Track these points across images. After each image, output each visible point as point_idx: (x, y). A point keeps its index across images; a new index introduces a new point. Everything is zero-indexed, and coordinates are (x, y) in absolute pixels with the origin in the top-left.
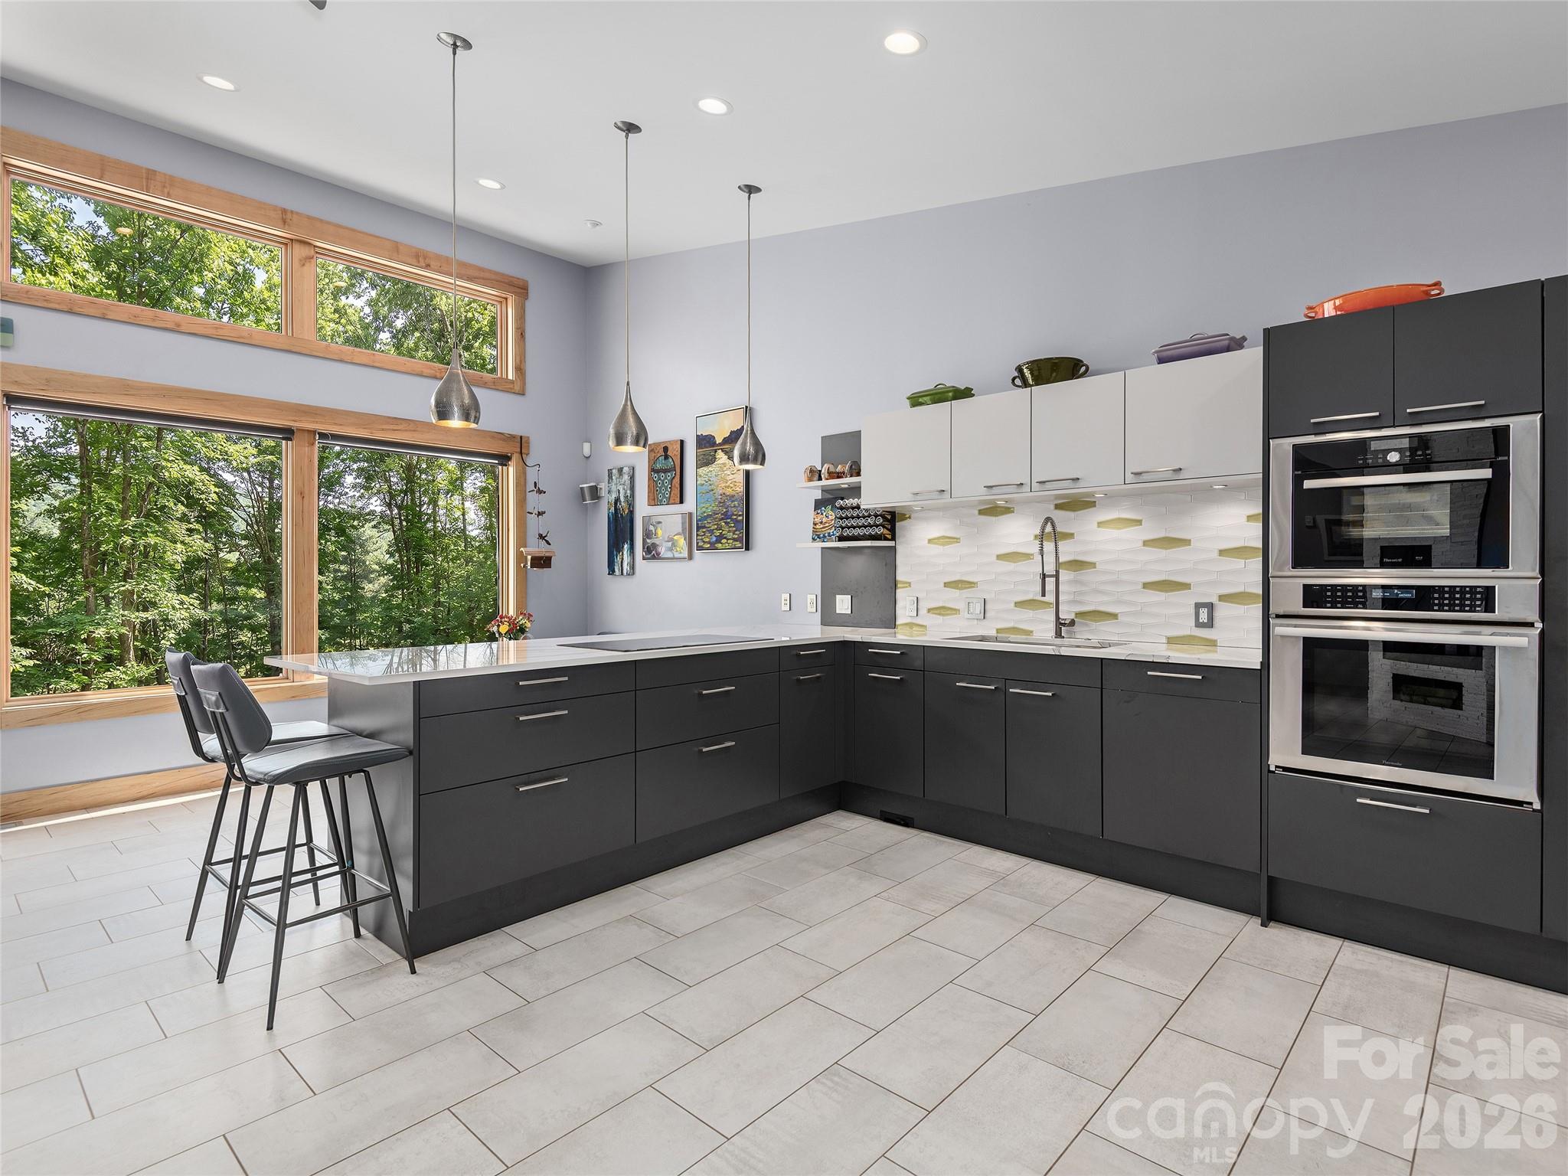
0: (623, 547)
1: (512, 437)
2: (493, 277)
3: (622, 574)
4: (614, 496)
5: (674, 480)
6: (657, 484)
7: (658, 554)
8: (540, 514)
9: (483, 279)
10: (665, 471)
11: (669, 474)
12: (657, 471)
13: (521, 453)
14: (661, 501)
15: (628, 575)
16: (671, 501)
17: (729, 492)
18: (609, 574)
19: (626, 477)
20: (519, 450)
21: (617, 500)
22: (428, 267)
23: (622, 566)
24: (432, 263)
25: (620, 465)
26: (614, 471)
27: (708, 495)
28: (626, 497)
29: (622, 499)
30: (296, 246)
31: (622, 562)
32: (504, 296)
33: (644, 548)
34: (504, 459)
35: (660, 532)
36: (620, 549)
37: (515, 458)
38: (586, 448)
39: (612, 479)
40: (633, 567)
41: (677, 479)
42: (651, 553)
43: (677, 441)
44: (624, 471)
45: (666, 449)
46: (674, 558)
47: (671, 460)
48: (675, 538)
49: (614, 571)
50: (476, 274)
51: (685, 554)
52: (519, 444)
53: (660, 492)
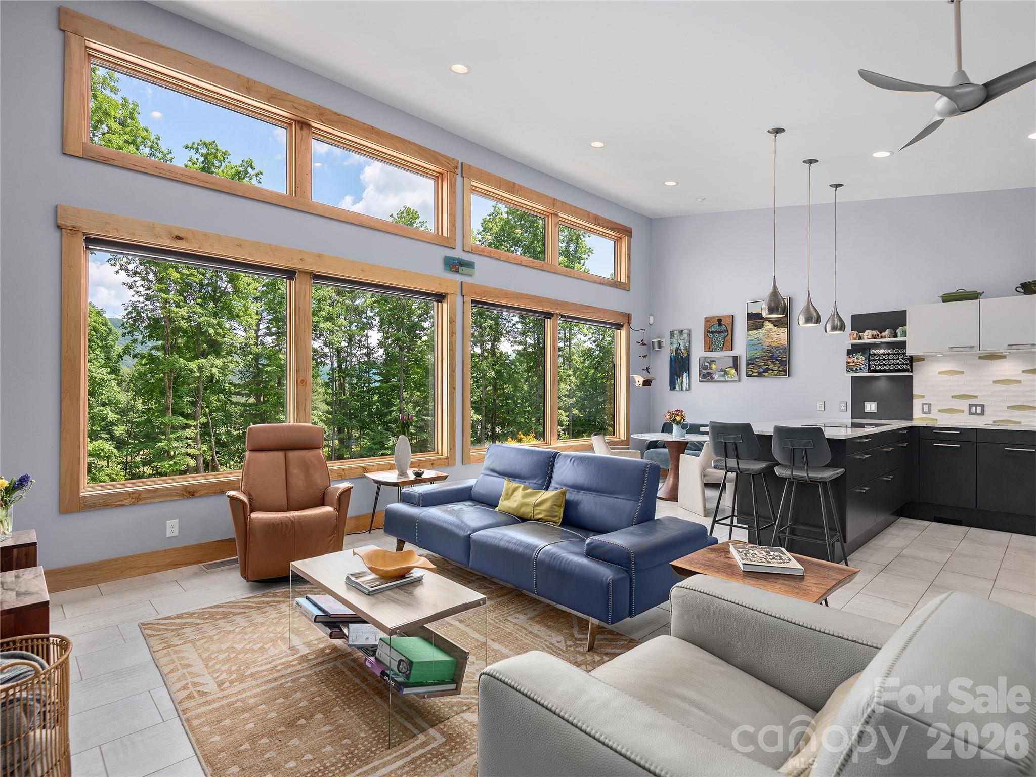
1: (626, 314)
2: (621, 227)
3: (682, 389)
4: (675, 346)
5: (726, 338)
6: (712, 340)
7: (713, 379)
8: (643, 356)
10: (719, 333)
12: (713, 333)
13: (628, 322)
14: (716, 349)
15: (687, 390)
16: (724, 349)
17: (774, 344)
18: (671, 390)
19: (685, 336)
21: (678, 349)
22: (602, 226)
23: (682, 385)
24: (600, 222)
25: (681, 328)
26: (675, 332)
27: (756, 347)
28: (685, 347)
29: (682, 347)
31: (682, 383)
32: (619, 236)
33: (700, 375)
34: (619, 326)
35: (714, 366)
37: (626, 326)
38: (651, 318)
39: (674, 336)
40: (689, 385)
41: (730, 336)
42: (707, 376)
43: (729, 316)
44: (684, 332)
45: (720, 320)
46: (726, 381)
47: (724, 326)
48: (727, 370)
49: (674, 388)
51: (737, 379)
52: (627, 317)
53: (715, 344)
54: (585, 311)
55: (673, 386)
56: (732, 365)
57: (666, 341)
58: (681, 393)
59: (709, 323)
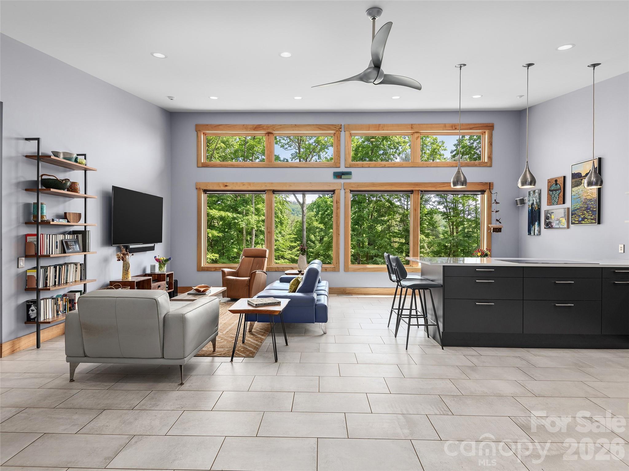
0: (535, 223)
1: (486, 183)
2: (480, 125)
3: (534, 235)
4: (531, 202)
5: (560, 195)
6: (551, 196)
7: (552, 226)
8: (497, 212)
9: (476, 127)
10: (556, 190)
11: (558, 192)
12: (552, 191)
13: (490, 189)
14: (554, 203)
15: (537, 235)
16: (559, 203)
17: (589, 197)
18: (528, 235)
19: (537, 194)
20: (489, 188)
21: (533, 204)
22: (456, 129)
23: (534, 231)
24: (457, 127)
25: (534, 189)
26: (531, 192)
27: (577, 200)
28: (537, 202)
29: (535, 203)
30: (415, 134)
31: (534, 230)
32: (484, 131)
33: (545, 224)
34: (483, 192)
35: (553, 217)
36: (533, 224)
37: (487, 191)
39: (530, 195)
40: (540, 232)
41: (562, 193)
42: (549, 225)
43: (562, 177)
44: (536, 192)
45: (556, 181)
46: (559, 228)
47: (558, 185)
48: (560, 219)
49: (531, 233)
50: (473, 126)
51: (566, 226)
52: (489, 186)
53: (553, 199)
55: (530, 233)
56: (563, 216)
57: (526, 199)
58: (534, 237)
59: (550, 184)
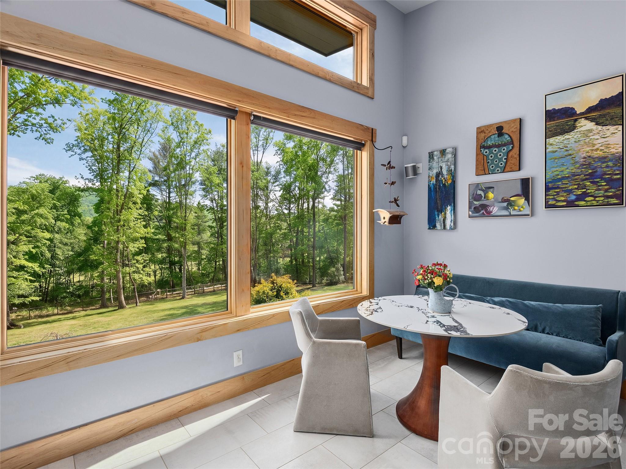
0: (446, 208)
1: (368, 128)
2: (358, 9)
3: (444, 229)
4: (435, 171)
5: (511, 153)
6: (487, 158)
7: (489, 213)
9: (353, 9)
10: (499, 146)
11: (505, 148)
12: (489, 147)
13: (372, 140)
14: (494, 170)
15: (451, 229)
16: (508, 168)
18: (429, 229)
19: (449, 156)
20: (371, 138)
21: (438, 175)
23: (444, 222)
25: (442, 147)
26: (435, 153)
28: (449, 171)
29: (445, 172)
31: (444, 220)
32: (362, 26)
33: (470, 208)
34: (359, 146)
35: (491, 195)
36: (441, 210)
37: (368, 144)
38: (405, 139)
39: (433, 159)
40: (455, 222)
41: (516, 150)
42: (480, 211)
43: (514, 121)
44: (447, 151)
45: (500, 129)
46: (510, 215)
47: (506, 136)
48: (512, 199)
49: (435, 227)
51: (528, 212)
52: (371, 134)
53: (492, 163)
54: (297, 113)
55: (432, 225)
56: (519, 191)
57: (423, 167)
58: (444, 234)
59: (483, 135)
